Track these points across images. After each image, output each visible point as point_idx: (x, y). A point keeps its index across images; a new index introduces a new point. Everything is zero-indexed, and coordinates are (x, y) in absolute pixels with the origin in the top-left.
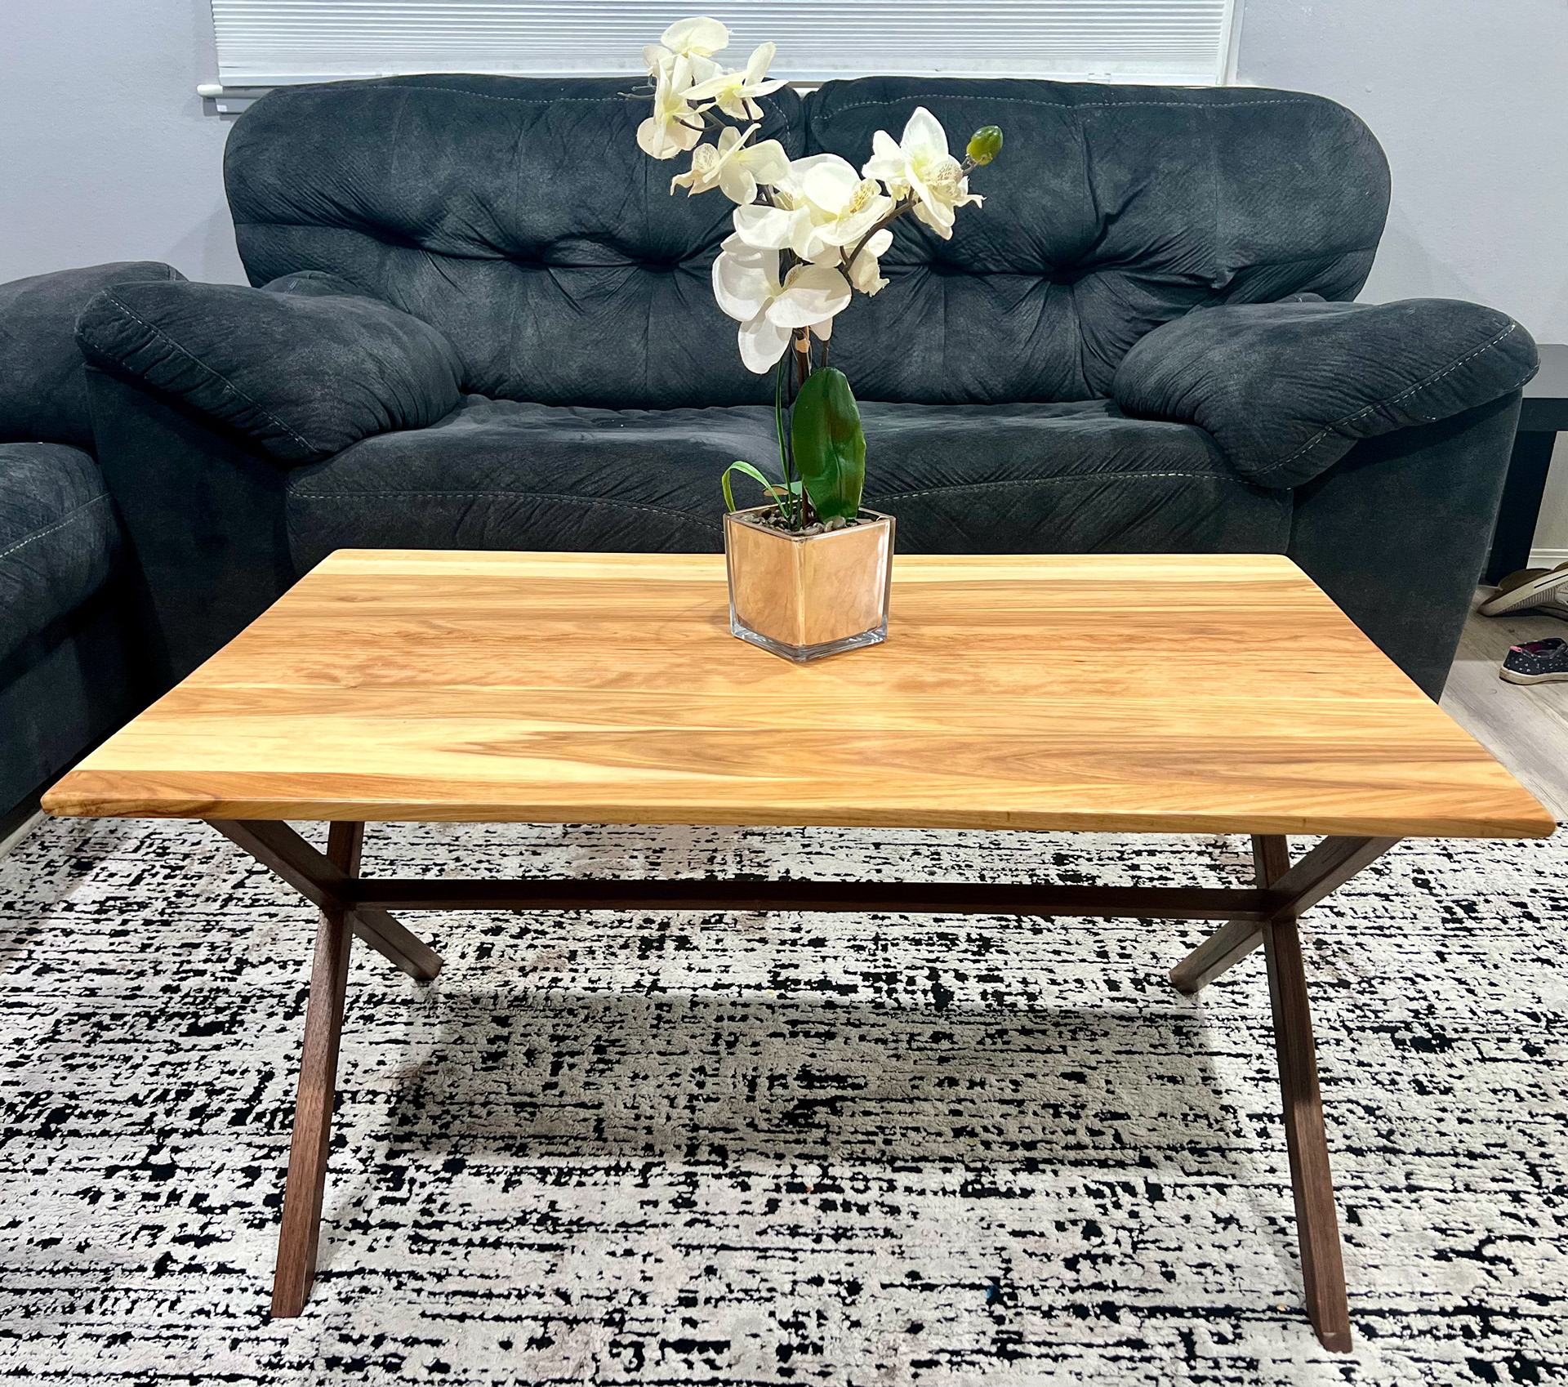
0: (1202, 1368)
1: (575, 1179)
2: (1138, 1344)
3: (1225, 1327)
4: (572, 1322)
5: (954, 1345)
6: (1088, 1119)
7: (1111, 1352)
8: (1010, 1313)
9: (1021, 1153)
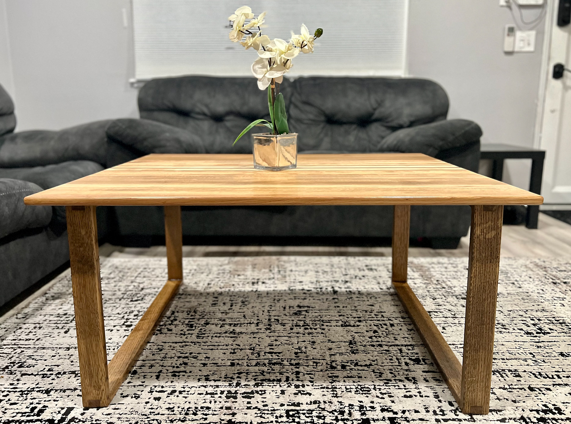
0: (404, 354)
1: (239, 325)
2: (388, 351)
3: (410, 348)
4: (241, 350)
5: (340, 351)
6: (375, 312)
7: (380, 352)
8: (355, 346)
9: (357, 319)
